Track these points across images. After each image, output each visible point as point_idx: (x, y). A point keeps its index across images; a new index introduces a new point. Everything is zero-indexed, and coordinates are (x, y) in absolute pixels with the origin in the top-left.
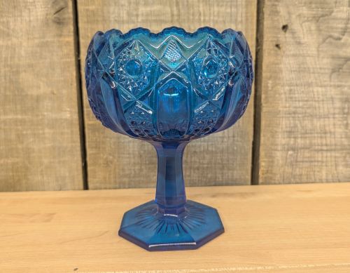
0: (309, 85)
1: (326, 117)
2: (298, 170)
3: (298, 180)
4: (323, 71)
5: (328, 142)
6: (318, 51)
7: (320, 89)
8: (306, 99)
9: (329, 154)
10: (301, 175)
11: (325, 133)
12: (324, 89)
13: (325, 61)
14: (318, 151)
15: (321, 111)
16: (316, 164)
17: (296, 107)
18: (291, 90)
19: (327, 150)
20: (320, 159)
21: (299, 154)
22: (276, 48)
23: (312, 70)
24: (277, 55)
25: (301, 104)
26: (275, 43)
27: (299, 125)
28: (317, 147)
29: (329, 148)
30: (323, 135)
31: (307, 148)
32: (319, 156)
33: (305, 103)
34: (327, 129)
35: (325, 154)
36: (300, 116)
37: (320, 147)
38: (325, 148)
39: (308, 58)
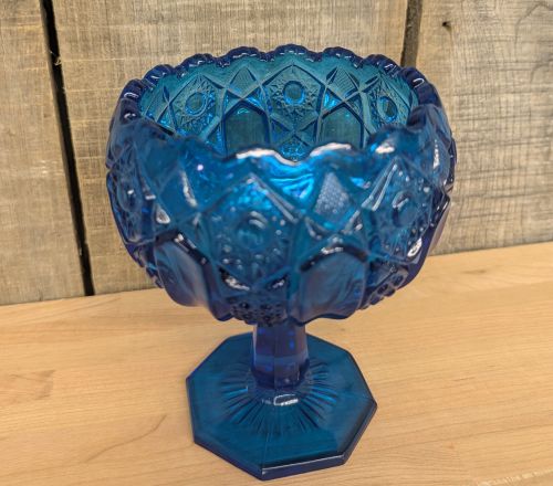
0: (494, 91)
1: (516, 142)
2: (460, 230)
3: (459, 246)
4: (520, 66)
5: (515, 184)
6: (517, 31)
7: (511, 98)
8: (486, 115)
9: (513, 202)
10: (464, 238)
11: (512, 169)
12: (518, 98)
13: (526, 48)
14: (496, 198)
15: (510, 134)
16: (491, 218)
17: (467, 131)
18: (461, 103)
19: (511, 196)
20: (497, 211)
21: (465, 206)
22: (444, 29)
23: (501, 66)
24: (443, 42)
25: (477, 124)
26: (441, 20)
27: (470, 160)
28: (494, 193)
29: (514, 192)
30: (508, 172)
31: (478, 196)
32: (496, 207)
33: (485, 122)
34: (516, 162)
35: (506, 202)
36: (473, 144)
37: (500, 193)
38: (507, 193)
39: (497, 44)
